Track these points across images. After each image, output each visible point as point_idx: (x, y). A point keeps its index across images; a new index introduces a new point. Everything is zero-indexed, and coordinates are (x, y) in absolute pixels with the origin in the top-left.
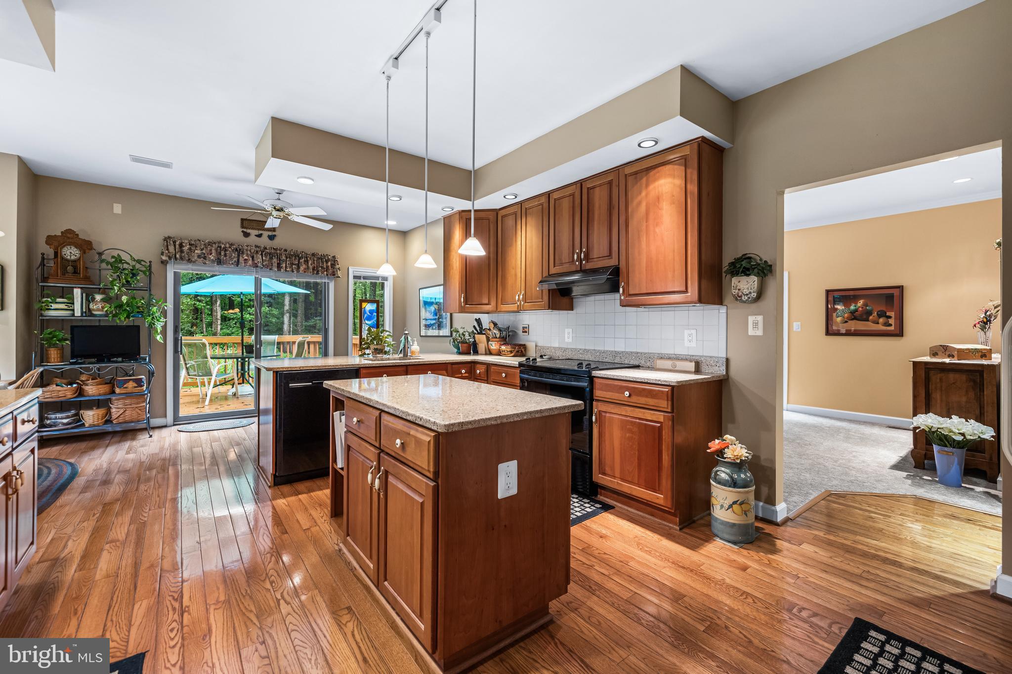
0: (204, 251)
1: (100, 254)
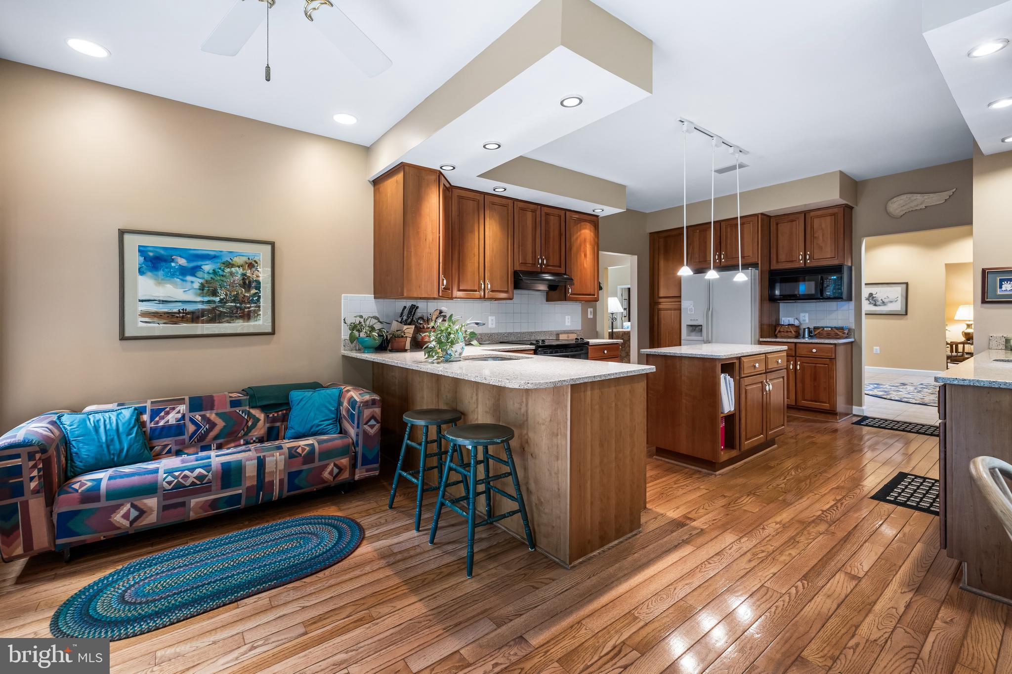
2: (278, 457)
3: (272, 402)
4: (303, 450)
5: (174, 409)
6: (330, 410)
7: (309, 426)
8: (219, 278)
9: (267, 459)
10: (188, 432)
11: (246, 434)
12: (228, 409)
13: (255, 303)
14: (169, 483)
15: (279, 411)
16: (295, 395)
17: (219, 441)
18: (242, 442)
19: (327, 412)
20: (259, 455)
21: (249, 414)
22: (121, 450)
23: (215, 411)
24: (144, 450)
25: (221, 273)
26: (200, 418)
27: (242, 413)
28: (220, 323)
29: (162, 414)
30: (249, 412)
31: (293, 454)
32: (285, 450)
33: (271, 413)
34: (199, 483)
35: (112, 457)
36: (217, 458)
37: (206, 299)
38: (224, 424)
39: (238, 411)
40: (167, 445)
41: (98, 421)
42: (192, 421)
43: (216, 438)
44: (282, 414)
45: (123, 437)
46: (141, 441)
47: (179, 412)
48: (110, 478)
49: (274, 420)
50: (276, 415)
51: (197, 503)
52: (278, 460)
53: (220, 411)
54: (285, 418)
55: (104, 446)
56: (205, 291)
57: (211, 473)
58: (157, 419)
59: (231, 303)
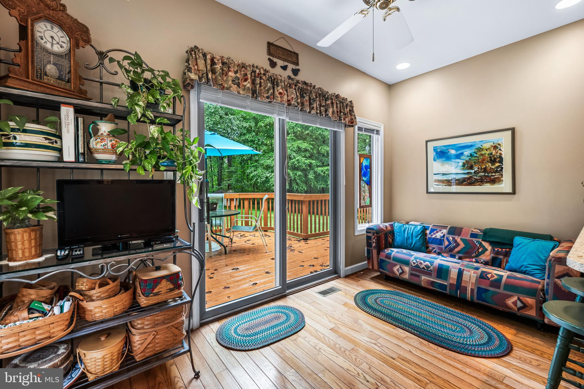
0: (238, 75)
1: (102, 55)
2: (472, 274)
3: (498, 240)
4: (492, 276)
5: (441, 230)
6: (540, 258)
7: (519, 265)
8: (473, 158)
9: (464, 272)
10: (444, 244)
11: (477, 256)
12: (468, 238)
13: (499, 172)
14: (414, 263)
15: (504, 248)
16: (517, 240)
17: (461, 255)
18: (474, 260)
19: (537, 259)
20: (461, 267)
21: (481, 244)
22: (412, 243)
23: (460, 237)
24: (422, 247)
25: (475, 155)
26: (452, 239)
27: (476, 243)
28: (475, 186)
29: (435, 232)
30: (481, 243)
31: (483, 276)
32: (479, 272)
33: (496, 248)
34: (426, 269)
35: (408, 245)
36: (440, 260)
37: (467, 171)
38: (464, 246)
39: (474, 241)
40: (435, 248)
41: (406, 228)
42: (447, 239)
43: (459, 252)
44: (506, 251)
45: (414, 238)
46: (421, 242)
47: (442, 233)
48: (397, 252)
49: (498, 253)
50: (500, 250)
51: (425, 279)
52: (471, 276)
53: (463, 238)
54: (507, 254)
55: (405, 239)
56: (465, 167)
57: (432, 266)
58: (432, 234)
59: (482, 173)
